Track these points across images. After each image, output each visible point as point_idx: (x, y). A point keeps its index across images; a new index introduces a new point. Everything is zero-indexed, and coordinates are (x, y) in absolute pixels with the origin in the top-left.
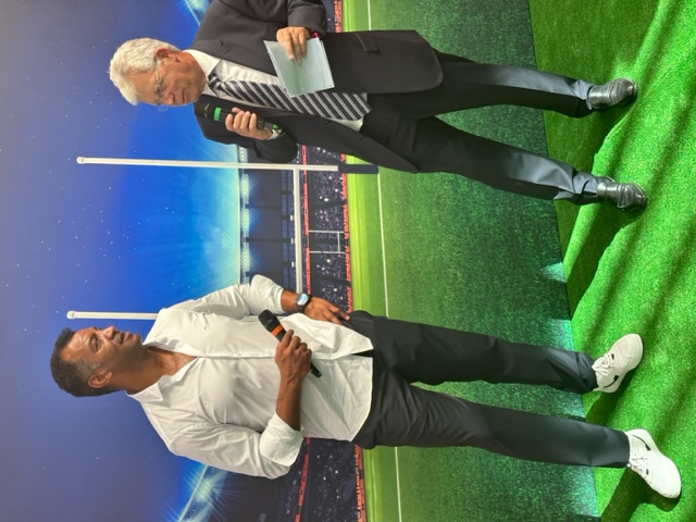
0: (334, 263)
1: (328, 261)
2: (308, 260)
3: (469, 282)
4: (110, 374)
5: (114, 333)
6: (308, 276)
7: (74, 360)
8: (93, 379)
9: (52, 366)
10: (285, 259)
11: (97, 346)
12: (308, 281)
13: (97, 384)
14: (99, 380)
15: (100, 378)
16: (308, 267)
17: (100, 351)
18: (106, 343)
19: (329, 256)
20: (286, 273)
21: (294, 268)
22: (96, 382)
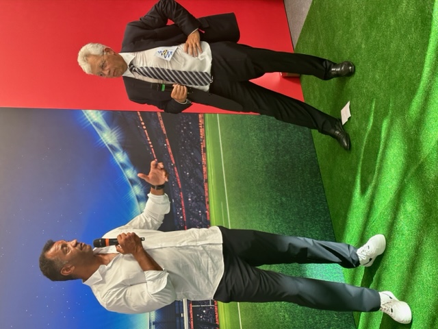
0: (207, 312)
1: (204, 311)
2: (191, 311)
3: (293, 320)
4: (74, 267)
5: (77, 244)
6: (192, 322)
7: (53, 258)
8: (64, 270)
9: (40, 261)
10: (177, 312)
11: (66, 250)
12: (192, 325)
13: (66, 273)
14: (67, 271)
15: (67, 269)
16: (192, 317)
17: (68, 254)
18: (72, 249)
19: (204, 308)
20: (178, 321)
21: (183, 318)
22: (65, 272)
